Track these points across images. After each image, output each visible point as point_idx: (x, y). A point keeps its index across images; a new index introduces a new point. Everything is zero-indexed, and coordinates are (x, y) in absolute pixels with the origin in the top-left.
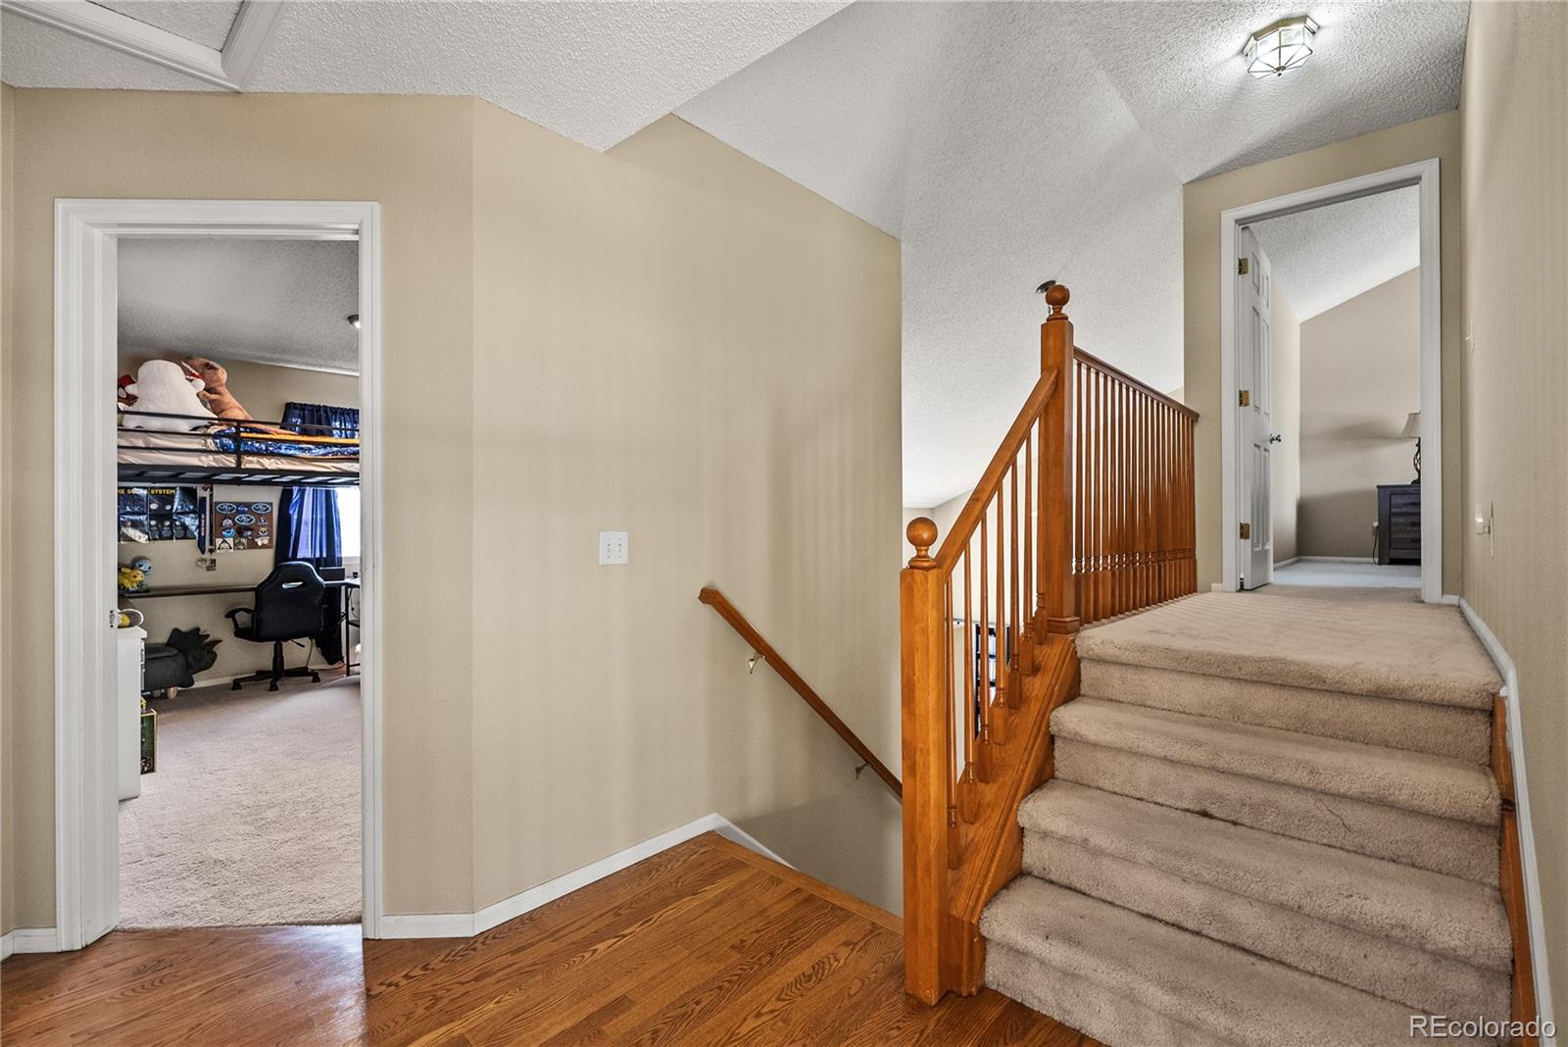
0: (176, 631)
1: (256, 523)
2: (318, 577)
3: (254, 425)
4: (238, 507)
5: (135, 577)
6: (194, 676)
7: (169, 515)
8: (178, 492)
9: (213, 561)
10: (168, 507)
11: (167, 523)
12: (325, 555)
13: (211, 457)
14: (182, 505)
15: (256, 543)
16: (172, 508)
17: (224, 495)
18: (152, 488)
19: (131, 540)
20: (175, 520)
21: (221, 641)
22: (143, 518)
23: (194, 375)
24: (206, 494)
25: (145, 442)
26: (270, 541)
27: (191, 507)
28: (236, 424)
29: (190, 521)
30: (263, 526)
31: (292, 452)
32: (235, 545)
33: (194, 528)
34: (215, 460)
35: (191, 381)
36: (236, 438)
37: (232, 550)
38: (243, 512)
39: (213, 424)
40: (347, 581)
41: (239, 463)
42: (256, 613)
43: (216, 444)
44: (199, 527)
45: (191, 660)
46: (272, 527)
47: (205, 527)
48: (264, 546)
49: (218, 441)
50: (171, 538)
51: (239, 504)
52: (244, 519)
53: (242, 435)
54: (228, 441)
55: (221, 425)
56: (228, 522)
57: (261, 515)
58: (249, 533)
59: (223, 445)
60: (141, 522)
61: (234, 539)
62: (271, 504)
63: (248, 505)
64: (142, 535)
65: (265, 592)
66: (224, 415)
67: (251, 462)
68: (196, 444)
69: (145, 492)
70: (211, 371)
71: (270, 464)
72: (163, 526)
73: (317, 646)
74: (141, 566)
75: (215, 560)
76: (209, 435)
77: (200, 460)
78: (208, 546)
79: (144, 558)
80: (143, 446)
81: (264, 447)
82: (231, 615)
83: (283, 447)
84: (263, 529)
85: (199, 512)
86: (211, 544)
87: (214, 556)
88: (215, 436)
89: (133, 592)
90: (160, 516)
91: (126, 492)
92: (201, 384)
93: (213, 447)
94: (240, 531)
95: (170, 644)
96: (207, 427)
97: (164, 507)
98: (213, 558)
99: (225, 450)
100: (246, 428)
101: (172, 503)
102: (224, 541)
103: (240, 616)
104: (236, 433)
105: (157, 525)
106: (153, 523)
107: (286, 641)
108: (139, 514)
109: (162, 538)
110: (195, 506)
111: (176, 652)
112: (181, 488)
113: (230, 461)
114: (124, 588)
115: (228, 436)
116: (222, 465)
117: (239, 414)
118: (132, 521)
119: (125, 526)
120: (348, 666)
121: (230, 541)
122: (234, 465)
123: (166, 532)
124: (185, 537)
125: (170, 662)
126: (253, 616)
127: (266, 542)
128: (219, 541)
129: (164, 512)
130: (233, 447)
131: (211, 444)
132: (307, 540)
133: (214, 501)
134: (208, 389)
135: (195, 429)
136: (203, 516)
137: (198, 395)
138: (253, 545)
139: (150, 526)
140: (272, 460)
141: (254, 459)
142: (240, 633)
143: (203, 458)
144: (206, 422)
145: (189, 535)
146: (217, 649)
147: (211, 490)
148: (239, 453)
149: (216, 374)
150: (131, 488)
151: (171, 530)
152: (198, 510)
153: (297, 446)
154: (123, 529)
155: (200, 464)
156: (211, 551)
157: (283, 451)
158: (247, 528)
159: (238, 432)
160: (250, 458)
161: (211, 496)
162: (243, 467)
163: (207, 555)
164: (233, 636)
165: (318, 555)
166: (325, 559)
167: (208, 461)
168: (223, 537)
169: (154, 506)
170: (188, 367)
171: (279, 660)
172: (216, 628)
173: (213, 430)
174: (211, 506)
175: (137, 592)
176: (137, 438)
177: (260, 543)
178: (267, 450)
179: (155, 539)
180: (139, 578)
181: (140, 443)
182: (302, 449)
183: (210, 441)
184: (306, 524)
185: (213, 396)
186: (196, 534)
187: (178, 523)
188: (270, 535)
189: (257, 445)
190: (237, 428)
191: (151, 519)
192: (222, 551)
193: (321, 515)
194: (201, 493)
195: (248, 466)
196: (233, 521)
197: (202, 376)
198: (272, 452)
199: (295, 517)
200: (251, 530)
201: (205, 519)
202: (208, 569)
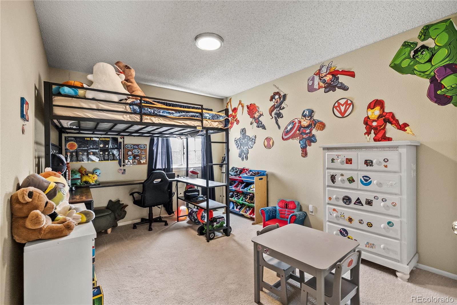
0: (110, 201)
1: (141, 153)
2: (167, 178)
3: (148, 100)
4: (134, 146)
5: (94, 178)
6: (118, 222)
7: (107, 150)
8: (111, 139)
9: (125, 170)
10: (107, 146)
11: (107, 153)
12: (166, 167)
13: (128, 116)
14: (112, 145)
15: (141, 162)
16: (109, 147)
17: (129, 141)
18: (101, 137)
19: (93, 161)
20: (110, 152)
21: (128, 205)
22: (97, 151)
23: (121, 72)
24: (122, 140)
25: (97, 106)
26: (146, 161)
27: (116, 146)
28: (139, 98)
29: (115, 152)
30: (143, 155)
31: (165, 114)
32: (133, 163)
33: (117, 155)
34: (130, 117)
35: (118, 75)
36: (140, 106)
37: (132, 165)
38: (136, 149)
39: (129, 98)
40: (176, 179)
41: (141, 119)
42: (142, 194)
43: (131, 108)
44: (119, 155)
45: (116, 215)
46: (146, 156)
47: (121, 155)
48: (144, 163)
49: (132, 107)
50: (108, 160)
51: (134, 145)
52: (136, 152)
53: (143, 104)
54: (136, 108)
55: (133, 99)
56: (130, 153)
57: (143, 150)
58: (138, 158)
59: (134, 110)
60: (96, 152)
61: (133, 160)
62: (146, 145)
63: (138, 145)
64: (97, 158)
65: (146, 185)
66: (133, 94)
67: (147, 119)
68: (121, 108)
69: (98, 139)
70: (128, 70)
71: (156, 120)
72: (105, 154)
73: (164, 207)
74: (96, 173)
75: (125, 169)
76: (127, 104)
77: (123, 117)
78: (122, 164)
79: (98, 169)
80: (95, 108)
81: (152, 111)
82: (132, 194)
83: (161, 112)
84: (143, 156)
85: (119, 149)
86: (124, 163)
87: (125, 168)
88: (130, 104)
89: (93, 185)
90: (104, 150)
91: (90, 139)
92: (123, 76)
93: (129, 110)
94: (135, 157)
95: (108, 208)
96: (126, 99)
97: (105, 146)
98: (124, 169)
99: (134, 113)
100: (144, 101)
101: (108, 144)
102: (129, 161)
103: (136, 195)
104: (140, 103)
105: (103, 154)
106: (101, 153)
107: (154, 206)
108: (96, 149)
109: (105, 160)
110: (117, 146)
111: (110, 212)
112: (112, 137)
113: (137, 118)
114: (90, 183)
115: (136, 105)
116: (133, 120)
117: (140, 93)
118: (93, 152)
119: (90, 155)
120: (178, 217)
121: (131, 161)
122: (139, 121)
123: (106, 158)
124: (114, 160)
125: (108, 217)
126: (142, 196)
127: (144, 161)
128: (126, 161)
129: (105, 148)
130: (138, 111)
131: (128, 108)
132: (160, 161)
133: (125, 144)
134: (127, 80)
135: (121, 100)
136: (120, 150)
137: (122, 82)
138: (139, 163)
139: (100, 154)
140: (156, 118)
141: (148, 117)
142: (136, 202)
143: (125, 116)
144: (125, 97)
145: (115, 158)
146: (126, 209)
147: (124, 139)
148: (141, 114)
149: (130, 71)
150: (93, 138)
151: (108, 156)
152: (118, 147)
153: (167, 111)
154: (90, 156)
155: (123, 119)
156: (124, 166)
157: (161, 114)
158: (137, 156)
159: (141, 103)
160: (146, 117)
161: (124, 141)
162: (143, 121)
163: (122, 167)
164: (133, 204)
165: (164, 168)
166: (166, 169)
167: (127, 118)
168: (128, 159)
169: (101, 146)
170: (117, 67)
171: (151, 214)
172: (126, 200)
173: (129, 101)
174: (123, 146)
175: (95, 185)
176: (93, 104)
177: (142, 162)
178: (154, 113)
179: (102, 160)
180: (95, 179)
181: (94, 107)
182: (169, 113)
183: (128, 107)
184: (159, 154)
185: (129, 84)
186: (118, 158)
187: (111, 153)
188: (146, 158)
189: (150, 110)
190: (140, 100)
191: (100, 151)
192: (128, 166)
193: (165, 150)
194: (120, 140)
195: (146, 121)
196: (132, 152)
197: (124, 72)
198: (156, 114)
199: (155, 151)
200: (139, 156)
201: (121, 151)
202: (123, 173)
